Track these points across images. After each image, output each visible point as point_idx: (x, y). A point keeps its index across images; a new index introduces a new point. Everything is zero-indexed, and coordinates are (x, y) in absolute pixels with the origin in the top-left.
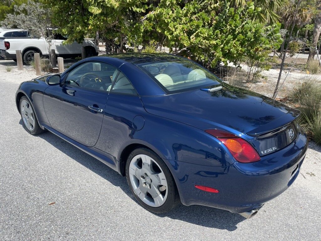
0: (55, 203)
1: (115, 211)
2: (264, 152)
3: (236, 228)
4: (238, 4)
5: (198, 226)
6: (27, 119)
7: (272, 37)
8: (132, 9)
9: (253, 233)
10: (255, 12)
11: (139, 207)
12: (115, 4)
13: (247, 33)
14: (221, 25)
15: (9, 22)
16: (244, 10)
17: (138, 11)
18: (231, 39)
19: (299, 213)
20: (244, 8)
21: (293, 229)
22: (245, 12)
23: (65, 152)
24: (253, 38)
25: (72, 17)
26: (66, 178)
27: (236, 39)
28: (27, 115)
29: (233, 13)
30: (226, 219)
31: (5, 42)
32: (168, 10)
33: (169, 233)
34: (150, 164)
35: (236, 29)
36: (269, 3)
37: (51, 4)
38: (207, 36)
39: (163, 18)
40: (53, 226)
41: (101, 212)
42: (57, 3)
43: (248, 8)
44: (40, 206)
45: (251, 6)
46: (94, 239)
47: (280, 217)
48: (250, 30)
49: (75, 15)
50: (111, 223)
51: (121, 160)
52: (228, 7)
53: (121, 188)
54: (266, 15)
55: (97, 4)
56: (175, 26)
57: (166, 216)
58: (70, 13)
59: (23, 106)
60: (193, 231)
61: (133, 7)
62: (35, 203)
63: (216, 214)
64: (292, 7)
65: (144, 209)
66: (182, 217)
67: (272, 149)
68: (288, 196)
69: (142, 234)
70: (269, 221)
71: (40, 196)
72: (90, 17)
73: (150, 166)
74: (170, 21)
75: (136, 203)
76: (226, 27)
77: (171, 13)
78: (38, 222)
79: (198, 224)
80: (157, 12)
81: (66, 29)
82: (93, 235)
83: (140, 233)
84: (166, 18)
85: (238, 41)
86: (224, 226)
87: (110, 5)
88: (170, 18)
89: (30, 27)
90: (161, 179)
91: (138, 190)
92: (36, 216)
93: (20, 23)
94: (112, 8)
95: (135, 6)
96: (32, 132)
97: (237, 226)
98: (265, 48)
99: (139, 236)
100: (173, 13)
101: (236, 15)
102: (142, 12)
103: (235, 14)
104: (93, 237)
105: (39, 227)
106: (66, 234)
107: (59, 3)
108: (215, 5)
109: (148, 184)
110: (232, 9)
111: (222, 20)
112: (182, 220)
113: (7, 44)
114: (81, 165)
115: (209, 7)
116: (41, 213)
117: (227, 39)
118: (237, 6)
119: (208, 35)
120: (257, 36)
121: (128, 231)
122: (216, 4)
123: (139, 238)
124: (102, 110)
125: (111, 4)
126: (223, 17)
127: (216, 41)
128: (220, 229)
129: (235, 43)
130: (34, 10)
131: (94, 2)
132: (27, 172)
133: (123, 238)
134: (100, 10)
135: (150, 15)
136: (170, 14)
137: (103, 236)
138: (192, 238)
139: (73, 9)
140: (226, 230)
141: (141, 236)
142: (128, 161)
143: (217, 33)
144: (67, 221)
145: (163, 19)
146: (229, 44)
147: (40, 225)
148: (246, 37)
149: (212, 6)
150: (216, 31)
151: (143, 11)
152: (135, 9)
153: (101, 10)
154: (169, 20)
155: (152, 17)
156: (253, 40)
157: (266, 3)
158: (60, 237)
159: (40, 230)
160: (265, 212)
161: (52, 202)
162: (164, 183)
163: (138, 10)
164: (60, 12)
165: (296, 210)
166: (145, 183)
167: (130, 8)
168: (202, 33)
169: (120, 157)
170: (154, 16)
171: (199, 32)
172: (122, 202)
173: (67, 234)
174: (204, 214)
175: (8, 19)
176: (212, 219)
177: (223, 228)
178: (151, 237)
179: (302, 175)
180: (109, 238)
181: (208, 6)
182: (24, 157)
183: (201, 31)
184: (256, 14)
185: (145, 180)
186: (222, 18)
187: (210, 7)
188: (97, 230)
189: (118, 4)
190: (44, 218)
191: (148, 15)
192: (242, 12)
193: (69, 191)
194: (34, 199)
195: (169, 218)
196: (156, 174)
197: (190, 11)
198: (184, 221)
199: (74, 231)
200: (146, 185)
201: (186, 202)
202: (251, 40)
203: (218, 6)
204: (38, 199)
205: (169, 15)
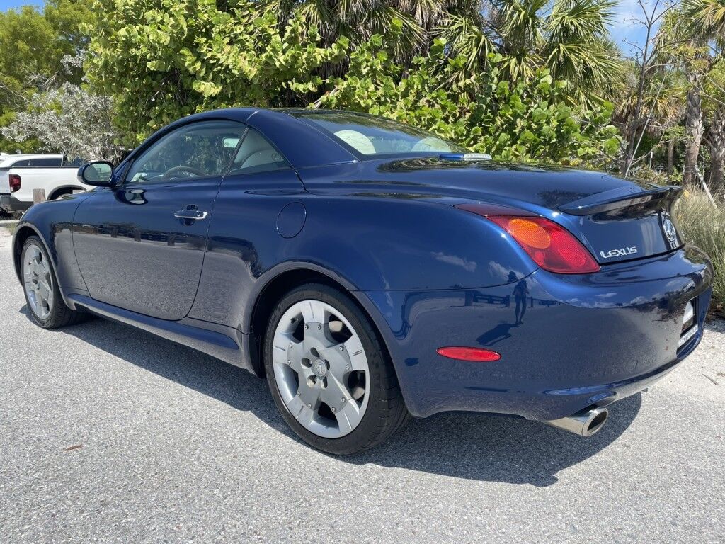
0: (80, 446)
1: (236, 457)
2: (606, 255)
3: (556, 480)
4: (516, 74)
5: (453, 478)
6: (37, 292)
7: (597, 133)
8: (288, 86)
9: (601, 488)
10: (553, 91)
11: (299, 448)
12: (250, 70)
13: (541, 128)
14: (482, 117)
15: (21, 129)
16: (530, 86)
17: (302, 90)
18: (507, 141)
19: (713, 447)
20: (528, 82)
21: (706, 478)
22: (533, 90)
23: (120, 356)
24: (555, 135)
25: (157, 108)
26: (118, 400)
27: (518, 142)
28: (36, 282)
29: (507, 93)
30: (527, 462)
31: (10, 175)
32: (365, 81)
33: (377, 495)
34: (323, 323)
35: (516, 120)
36: (583, 72)
37: (114, 84)
38: (453, 135)
39: (356, 97)
40: (67, 492)
41: (198, 459)
42: (126, 81)
43: (538, 82)
44: (42, 452)
45: (543, 77)
46: (175, 513)
47: (668, 456)
48: (548, 123)
49: (165, 104)
50: (224, 480)
51: (251, 330)
52: (496, 79)
53: (254, 413)
54: (578, 98)
55: (211, 76)
56: (383, 113)
57: (369, 462)
58: (154, 100)
59: (30, 264)
60: (443, 489)
61: (290, 83)
62: (31, 448)
63: (499, 456)
64: (633, 96)
65: (311, 451)
66: (411, 463)
67: (627, 251)
68: (681, 417)
69: (305, 500)
70: (639, 464)
71: (44, 435)
72: (198, 106)
73: (322, 329)
74: (370, 104)
75: (291, 440)
76: (494, 121)
77: (372, 87)
78: (29, 484)
79: (455, 474)
80: (343, 87)
81: (144, 134)
82: (175, 505)
83: (300, 497)
84: (362, 98)
85: (523, 144)
86: (522, 476)
87: (238, 71)
88: (369, 97)
89: (67, 139)
90: (351, 355)
91: (296, 404)
92: (28, 472)
93: (45, 128)
94: (244, 79)
95: (294, 80)
96: (46, 321)
97: (557, 475)
98: (584, 155)
99: (298, 503)
100: (376, 88)
101: (513, 96)
102: (310, 91)
103: (510, 95)
104: (173, 509)
105: (29, 494)
106: (102, 505)
107: (131, 82)
108: (468, 81)
109: (320, 378)
110: (505, 84)
111: (484, 106)
112: (410, 468)
113: (15, 180)
114: (157, 377)
115: (454, 87)
116: (43, 466)
117: (498, 143)
118: (514, 80)
119: (456, 133)
120: (562, 131)
121: (269, 495)
122: (469, 78)
123: (298, 507)
124: (205, 214)
125: (241, 70)
126: (486, 100)
127: (474, 146)
128: (512, 483)
129: (516, 150)
130: (78, 103)
131: (206, 73)
132: (21, 392)
133: (254, 508)
134: (218, 87)
135: (327, 98)
136: (369, 90)
137: (200, 506)
138: (438, 503)
139: (160, 93)
140: (529, 485)
141: (302, 502)
142: (269, 329)
143: (475, 132)
144: (107, 480)
145: (356, 99)
146: (504, 153)
147: (33, 489)
148: (539, 136)
149: (461, 84)
150: (474, 129)
151: (313, 89)
152: (294, 86)
153: (221, 88)
154: (370, 102)
155: (331, 100)
156: (555, 140)
157: (575, 72)
158: (83, 512)
159: (31, 500)
160: (628, 447)
161: (75, 445)
162: (360, 363)
163: (301, 87)
164: (132, 101)
165: (707, 443)
166: (313, 378)
167: (283, 83)
168: (442, 132)
169: (248, 323)
170: (335, 99)
171: (435, 129)
172: (255, 439)
173: (105, 505)
174: (468, 454)
175: (19, 123)
176: (491, 464)
177: (522, 482)
178: (330, 504)
179: (709, 378)
180: (216, 509)
181: (452, 84)
182: (17, 368)
183: (439, 128)
184: (557, 94)
185: (313, 371)
186: (484, 102)
187: (457, 86)
188: (186, 495)
189: (256, 70)
190: (48, 476)
191: (323, 98)
192: (526, 91)
193: (121, 424)
194: (28, 441)
195: (378, 466)
196: (340, 345)
197: (413, 88)
198: (416, 469)
199: (123, 500)
200: (315, 382)
201: (419, 407)
202: (550, 139)
203: (473, 81)
204: (39, 440)
205: (368, 92)
